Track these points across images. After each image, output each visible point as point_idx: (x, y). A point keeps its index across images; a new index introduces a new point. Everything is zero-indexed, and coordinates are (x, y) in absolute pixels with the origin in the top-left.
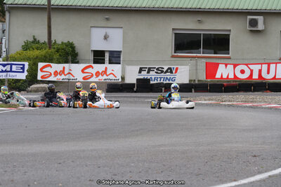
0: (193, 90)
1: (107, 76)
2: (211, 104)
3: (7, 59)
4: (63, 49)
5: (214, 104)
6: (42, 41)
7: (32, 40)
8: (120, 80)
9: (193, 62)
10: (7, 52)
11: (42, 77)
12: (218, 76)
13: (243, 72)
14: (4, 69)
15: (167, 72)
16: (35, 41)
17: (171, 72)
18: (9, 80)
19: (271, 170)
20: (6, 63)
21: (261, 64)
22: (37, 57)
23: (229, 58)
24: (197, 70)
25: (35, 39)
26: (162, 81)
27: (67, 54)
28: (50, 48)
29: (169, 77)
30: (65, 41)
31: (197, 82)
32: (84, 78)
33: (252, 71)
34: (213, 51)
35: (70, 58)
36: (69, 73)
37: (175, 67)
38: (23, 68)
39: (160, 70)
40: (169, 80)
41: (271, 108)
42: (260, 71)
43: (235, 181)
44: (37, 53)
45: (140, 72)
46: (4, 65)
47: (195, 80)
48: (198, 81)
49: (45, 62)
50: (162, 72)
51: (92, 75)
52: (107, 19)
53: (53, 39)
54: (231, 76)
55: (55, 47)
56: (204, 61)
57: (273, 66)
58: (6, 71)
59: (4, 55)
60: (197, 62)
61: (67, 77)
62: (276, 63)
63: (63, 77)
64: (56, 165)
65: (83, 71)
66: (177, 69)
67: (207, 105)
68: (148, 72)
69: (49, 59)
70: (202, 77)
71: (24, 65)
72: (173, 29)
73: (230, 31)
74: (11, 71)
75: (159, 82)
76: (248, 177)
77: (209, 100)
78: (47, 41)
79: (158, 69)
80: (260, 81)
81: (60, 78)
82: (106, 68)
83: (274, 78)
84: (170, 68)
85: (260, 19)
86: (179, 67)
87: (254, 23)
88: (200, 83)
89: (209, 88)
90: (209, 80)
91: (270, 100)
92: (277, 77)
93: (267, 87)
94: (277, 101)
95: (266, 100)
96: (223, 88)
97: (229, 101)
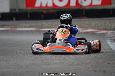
0: (14, 19)
2: (31, 31)
5: (35, 30)
12: (37, 4)
31: (17, 11)
41: (88, 33)
47: (15, 10)
48: (19, 10)
54: (50, 4)
67: (27, 32)
70: (23, 6)
77: (30, 27)
80: (78, 8)
83: (91, 5)
89: (29, 16)
90: (29, 9)
91: (87, 26)
92: (94, 4)
93: (84, 13)
94: (93, 26)
95: (83, 26)
96: (43, 16)
97: (48, 28)
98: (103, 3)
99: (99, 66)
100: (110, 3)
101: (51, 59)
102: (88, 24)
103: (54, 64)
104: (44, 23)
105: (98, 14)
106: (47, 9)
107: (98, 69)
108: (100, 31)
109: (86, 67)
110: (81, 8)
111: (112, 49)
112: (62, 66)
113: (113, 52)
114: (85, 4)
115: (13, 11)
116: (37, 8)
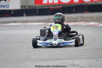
0: (24, 14)
17: (6, 0)
29: (3, 5)
31: (27, 8)
40: (4, 7)
41: (90, 26)
47: (25, 7)
48: (29, 6)
80: (80, 4)
83: (92, 0)
88: (30, 8)
89: (37, 12)
91: (89, 19)
93: (86, 9)
94: (95, 20)
95: (86, 20)
96: (50, 12)
99: (100, 56)
101: (57, 51)
102: (90, 18)
105: (98, 8)
106: (54, 6)
108: (101, 24)
109: (88, 57)
110: (83, 4)
112: (67, 56)
115: (24, 8)
116: (44, 5)
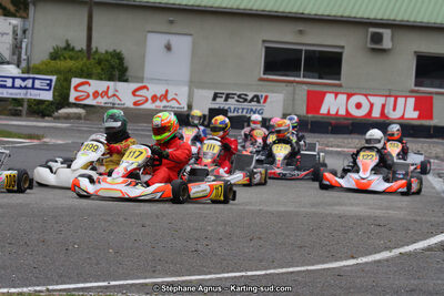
1: (168, 101)
3: (27, 70)
4: (107, 61)
6: (78, 48)
7: (63, 45)
8: (186, 109)
9: (290, 88)
10: (28, 60)
11: (76, 99)
12: (324, 110)
13: (359, 106)
14: (23, 84)
15: (252, 100)
16: (68, 47)
17: (258, 101)
18: (29, 100)
19: (403, 246)
20: (26, 76)
21: (386, 96)
22: (70, 70)
23: (340, 86)
24: (294, 100)
25: (68, 45)
26: (244, 113)
27: (113, 67)
28: (89, 58)
29: (254, 108)
30: (111, 50)
32: (135, 104)
33: (372, 105)
34: (317, 75)
35: (117, 73)
36: (114, 95)
37: (264, 95)
38: (50, 85)
39: (242, 98)
40: (255, 112)
42: (383, 106)
43: (353, 258)
44: (70, 63)
45: (214, 99)
46: (24, 79)
49: (81, 77)
50: (245, 100)
51: (147, 100)
52: (171, 22)
53: (94, 46)
55: (97, 57)
56: (305, 87)
57: (401, 101)
58: (26, 88)
59: (24, 64)
60: (294, 90)
61: (111, 100)
62: (406, 97)
63: (105, 99)
64: (103, 223)
65: (134, 93)
66: (266, 97)
68: (226, 100)
69: (86, 74)
71: (51, 80)
72: (264, 41)
73: (343, 47)
74: (33, 88)
75: (240, 114)
76: (371, 254)
78: (85, 48)
79: (239, 96)
80: (382, 120)
81: (101, 101)
82: (167, 91)
83: (402, 117)
84: (256, 96)
85: (387, 33)
86: (270, 95)
87: (377, 38)
89: (309, 126)
90: (310, 115)
92: (406, 116)
96: (330, 128)
97: (338, 146)
98: (420, 117)
100: (430, 117)
103: (352, 205)
104: (332, 139)
105: (412, 132)
106: (337, 119)
107: (419, 218)
111: (434, 188)
113: (438, 193)
114: (394, 115)
116: (322, 116)
